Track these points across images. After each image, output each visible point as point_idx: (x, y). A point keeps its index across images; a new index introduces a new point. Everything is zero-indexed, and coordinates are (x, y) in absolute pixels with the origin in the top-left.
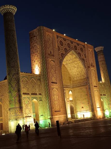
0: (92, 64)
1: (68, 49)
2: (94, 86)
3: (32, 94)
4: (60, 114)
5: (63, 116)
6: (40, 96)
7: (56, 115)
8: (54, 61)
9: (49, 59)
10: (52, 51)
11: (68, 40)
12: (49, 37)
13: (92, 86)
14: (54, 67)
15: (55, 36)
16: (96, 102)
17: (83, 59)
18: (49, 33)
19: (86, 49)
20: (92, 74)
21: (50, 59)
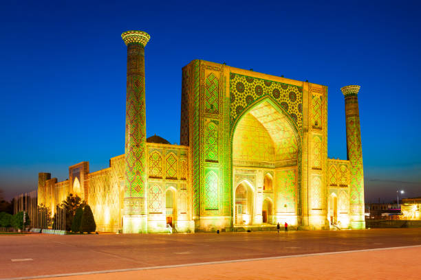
0: (316, 124)
1: (255, 96)
2: (314, 168)
3: (167, 178)
4: (218, 215)
5: (223, 217)
6: (182, 182)
7: (208, 215)
8: (217, 123)
9: (205, 118)
10: (215, 105)
11: (259, 79)
12: (211, 78)
13: (306, 168)
14: (216, 132)
15: (225, 75)
16: (312, 198)
17: (292, 114)
18: (212, 71)
19: (305, 94)
20: (312, 145)
21: (209, 120)
